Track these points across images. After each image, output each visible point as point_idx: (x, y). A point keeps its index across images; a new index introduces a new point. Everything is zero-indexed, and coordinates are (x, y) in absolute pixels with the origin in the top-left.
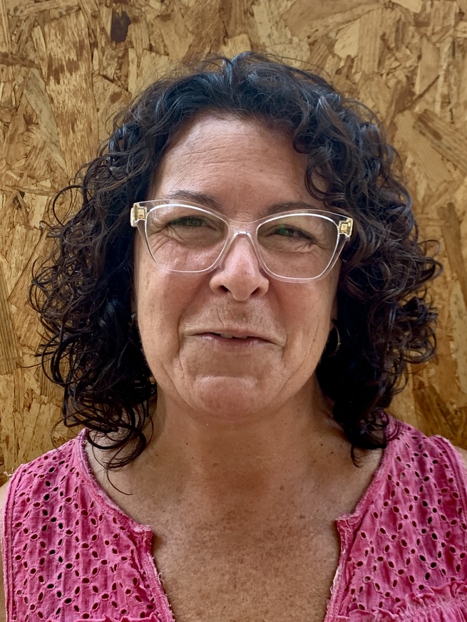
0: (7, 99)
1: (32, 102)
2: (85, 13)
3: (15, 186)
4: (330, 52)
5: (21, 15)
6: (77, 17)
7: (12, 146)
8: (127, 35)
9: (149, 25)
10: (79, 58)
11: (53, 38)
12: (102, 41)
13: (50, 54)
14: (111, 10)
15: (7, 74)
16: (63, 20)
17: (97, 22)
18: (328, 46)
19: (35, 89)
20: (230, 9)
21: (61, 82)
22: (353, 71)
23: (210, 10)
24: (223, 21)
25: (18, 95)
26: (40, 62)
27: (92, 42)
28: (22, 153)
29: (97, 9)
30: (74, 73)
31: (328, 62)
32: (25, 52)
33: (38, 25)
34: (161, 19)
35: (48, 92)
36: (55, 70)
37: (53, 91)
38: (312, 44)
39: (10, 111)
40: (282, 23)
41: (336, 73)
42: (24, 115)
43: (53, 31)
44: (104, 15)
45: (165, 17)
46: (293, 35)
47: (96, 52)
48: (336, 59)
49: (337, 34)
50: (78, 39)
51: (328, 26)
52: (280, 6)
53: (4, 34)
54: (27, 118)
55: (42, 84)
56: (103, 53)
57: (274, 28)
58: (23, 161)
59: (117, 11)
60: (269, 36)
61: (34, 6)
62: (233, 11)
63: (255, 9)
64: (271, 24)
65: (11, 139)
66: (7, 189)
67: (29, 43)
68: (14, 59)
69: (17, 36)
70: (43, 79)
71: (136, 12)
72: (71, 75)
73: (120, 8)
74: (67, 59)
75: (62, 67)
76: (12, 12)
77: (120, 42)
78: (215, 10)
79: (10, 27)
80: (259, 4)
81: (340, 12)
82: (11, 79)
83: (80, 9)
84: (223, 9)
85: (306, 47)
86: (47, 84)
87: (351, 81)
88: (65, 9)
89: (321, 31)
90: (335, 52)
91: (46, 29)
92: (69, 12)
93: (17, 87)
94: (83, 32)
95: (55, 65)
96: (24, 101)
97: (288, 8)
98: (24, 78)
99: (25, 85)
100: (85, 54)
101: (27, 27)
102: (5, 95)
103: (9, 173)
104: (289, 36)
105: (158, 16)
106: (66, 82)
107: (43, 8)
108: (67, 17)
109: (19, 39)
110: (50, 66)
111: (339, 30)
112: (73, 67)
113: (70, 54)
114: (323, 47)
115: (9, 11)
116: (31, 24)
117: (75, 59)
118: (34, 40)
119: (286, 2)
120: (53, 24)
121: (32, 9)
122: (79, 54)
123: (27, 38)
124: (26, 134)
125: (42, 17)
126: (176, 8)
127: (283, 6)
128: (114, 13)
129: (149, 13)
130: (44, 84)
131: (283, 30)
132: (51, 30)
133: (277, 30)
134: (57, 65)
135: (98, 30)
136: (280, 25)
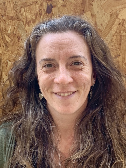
0: (12, 31)
1: (20, 33)
2: (38, 4)
3: (14, 59)
4: (117, 17)
5: (17, 4)
6: (36, 5)
7: (13, 47)
8: (51, 11)
9: (59, 8)
10: (36, 18)
11: (28, 12)
12: (44, 13)
13: (26, 17)
14: (47, 3)
15: (12, 23)
16: (31, 6)
17: (42, 7)
18: (116, 16)
19: (21, 28)
20: (85, 4)
21: (30, 26)
22: (124, 23)
23: (79, 3)
24: (83, 7)
25: (16, 30)
26: (23, 19)
27: (40, 13)
28: (17, 49)
29: (42, 3)
30: (34, 23)
31: (116, 21)
32: (19, 16)
33: (23, 7)
34: (63, 6)
35: (26, 29)
36: (28, 22)
37: (27, 29)
38: (111, 15)
39: (13, 35)
40: (102, 8)
41: (119, 24)
42: (18, 37)
43: (28, 10)
44: (44, 5)
45: (64, 6)
46: (105, 12)
47: (41, 17)
48: (119, 20)
49: (119, 12)
50: (36, 12)
51: (116, 9)
52: (101, 3)
53: (12, 10)
54: (19, 38)
55: (24, 27)
56: (44, 17)
57: (99, 10)
58: (17, 51)
59: (49, 3)
60: (97, 12)
61: (21, 1)
62: (86, 4)
63: (93, 3)
64: (98, 8)
65: (13, 44)
66: (11, 60)
67: (20, 13)
68: (15, 18)
69: (16, 11)
70: (24, 25)
71: (55, 4)
72: (33, 24)
73: (50, 3)
74: (32, 19)
75: (30, 21)
76: (14, 3)
77: (49, 13)
78: (80, 4)
79: (14, 8)
80: (95, 2)
81: (121, 5)
82: (13, 25)
83: (37, 2)
84: (83, 3)
85: (109, 16)
86: (25, 27)
87: (124, 27)
88: (32, 2)
89: (114, 11)
90: (119, 17)
91: (25, 9)
92: (33, 3)
93: (15, 27)
94: (38, 10)
95: (28, 21)
96: (18, 32)
97: (104, 3)
98: (18, 24)
99: (18, 27)
100: (38, 17)
101: (19, 8)
102: (12, 30)
103: (12, 55)
104: (104, 12)
105: (62, 5)
106: (31, 26)
107: (24, 2)
108: (32, 5)
109: (16, 12)
110: (26, 21)
111: (120, 11)
112: (34, 21)
113: (33, 17)
114: (115, 16)
115: (13, 3)
116: (20, 7)
117: (35, 19)
118: (21, 12)
119: (103, 1)
120: (28, 7)
121: (21, 2)
122: (36, 17)
123: (19, 12)
124: (18, 43)
125: (24, 5)
126: (68, 3)
127: (102, 3)
128: (47, 4)
129: (59, 4)
130: (24, 26)
131: (102, 10)
132: (27, 9)
133: (100, 10)
134: (29, 21)
135: (42, 10)
136: (101, 9)
